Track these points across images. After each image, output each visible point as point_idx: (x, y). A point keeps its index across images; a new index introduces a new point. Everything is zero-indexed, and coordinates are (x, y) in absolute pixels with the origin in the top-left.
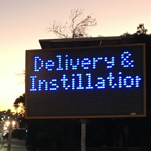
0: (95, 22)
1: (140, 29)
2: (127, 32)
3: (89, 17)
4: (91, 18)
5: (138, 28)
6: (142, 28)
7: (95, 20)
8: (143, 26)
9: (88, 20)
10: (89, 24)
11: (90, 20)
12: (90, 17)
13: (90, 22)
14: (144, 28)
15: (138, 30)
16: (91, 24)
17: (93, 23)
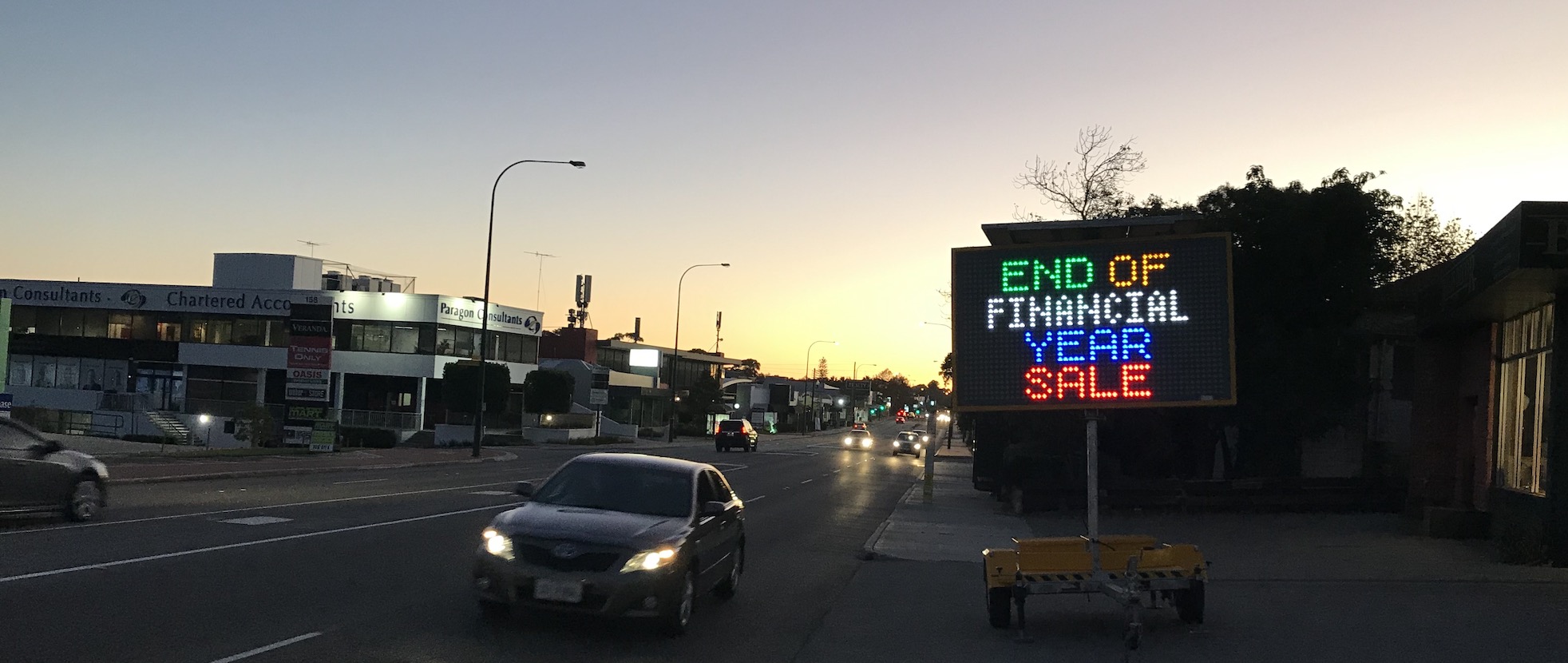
0: (1141, 160)
1: (1254, 180)
2: (1228, 183)
3: (1124, 149)
4: (1130, 152)
5: (1249, 177)
6: (1259, 175)
7: (1139, 155)
8: (1262, 173)
9: (1124, 157)
10: (1126, 166)
11: (1129, 157)
12: (1129, 148)
13: (1128, 162)
14: (1263, 176)
15: (1250, 181)
16: (1130, 166)
17: (1137, 165)
